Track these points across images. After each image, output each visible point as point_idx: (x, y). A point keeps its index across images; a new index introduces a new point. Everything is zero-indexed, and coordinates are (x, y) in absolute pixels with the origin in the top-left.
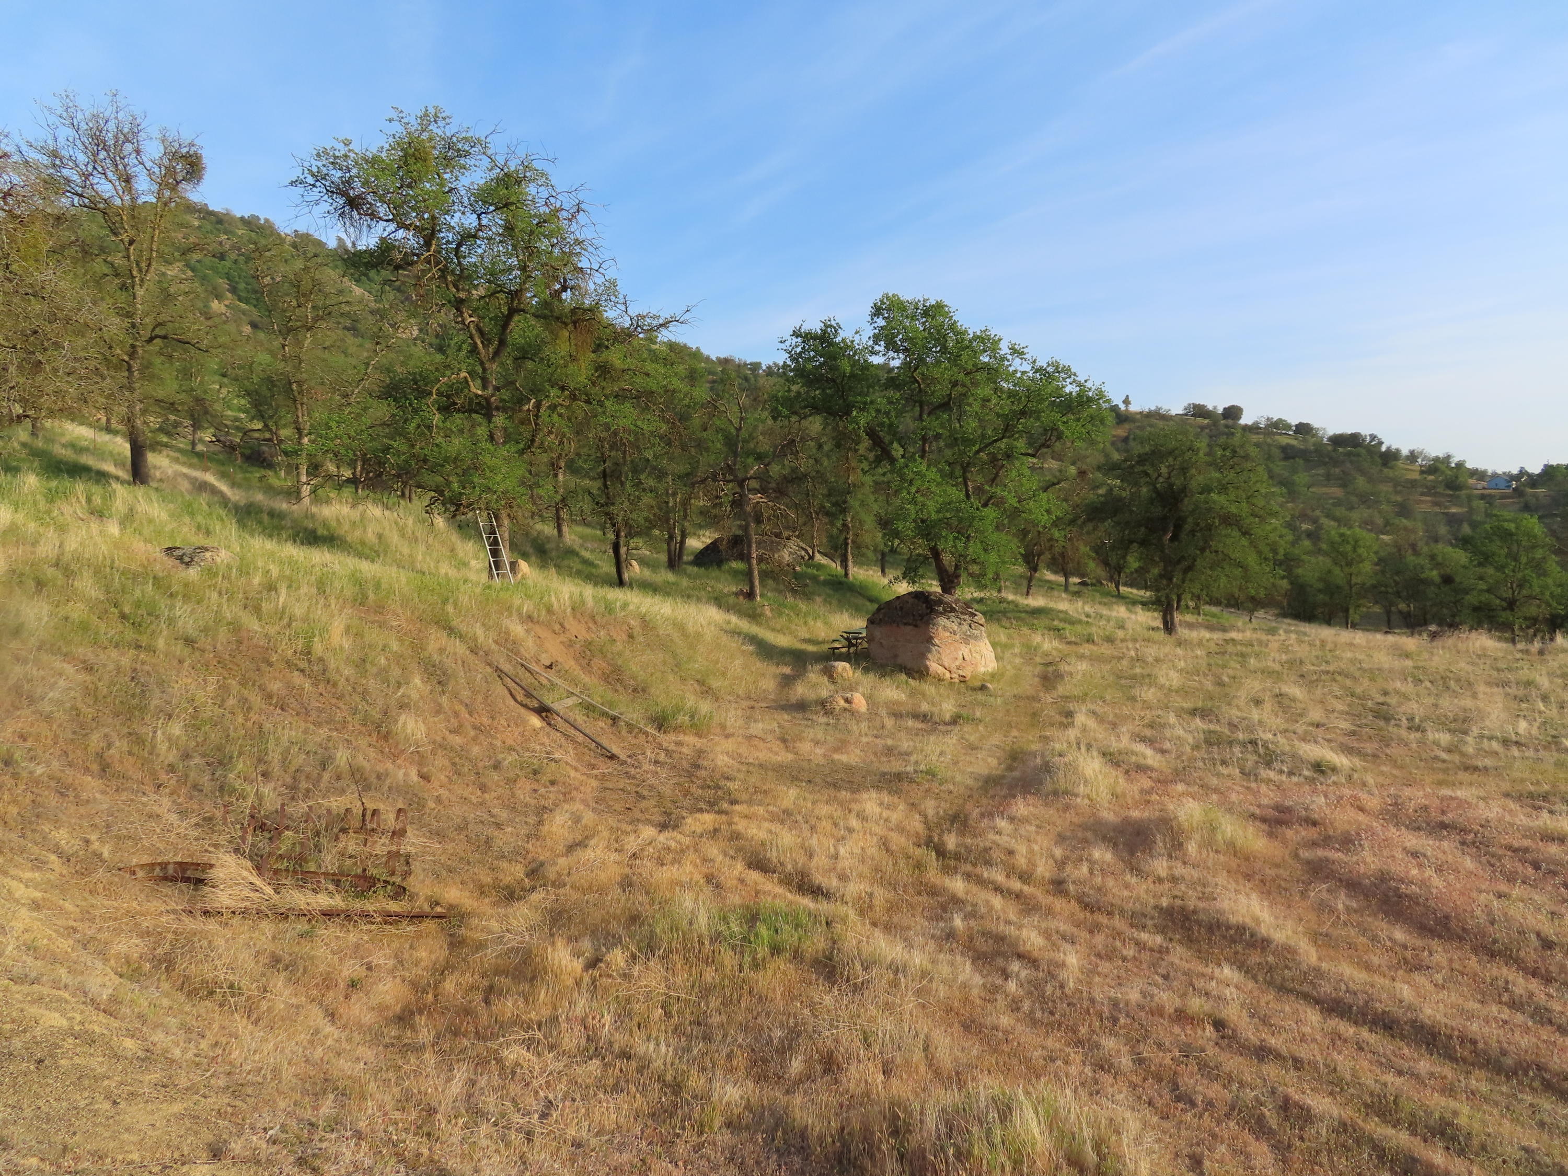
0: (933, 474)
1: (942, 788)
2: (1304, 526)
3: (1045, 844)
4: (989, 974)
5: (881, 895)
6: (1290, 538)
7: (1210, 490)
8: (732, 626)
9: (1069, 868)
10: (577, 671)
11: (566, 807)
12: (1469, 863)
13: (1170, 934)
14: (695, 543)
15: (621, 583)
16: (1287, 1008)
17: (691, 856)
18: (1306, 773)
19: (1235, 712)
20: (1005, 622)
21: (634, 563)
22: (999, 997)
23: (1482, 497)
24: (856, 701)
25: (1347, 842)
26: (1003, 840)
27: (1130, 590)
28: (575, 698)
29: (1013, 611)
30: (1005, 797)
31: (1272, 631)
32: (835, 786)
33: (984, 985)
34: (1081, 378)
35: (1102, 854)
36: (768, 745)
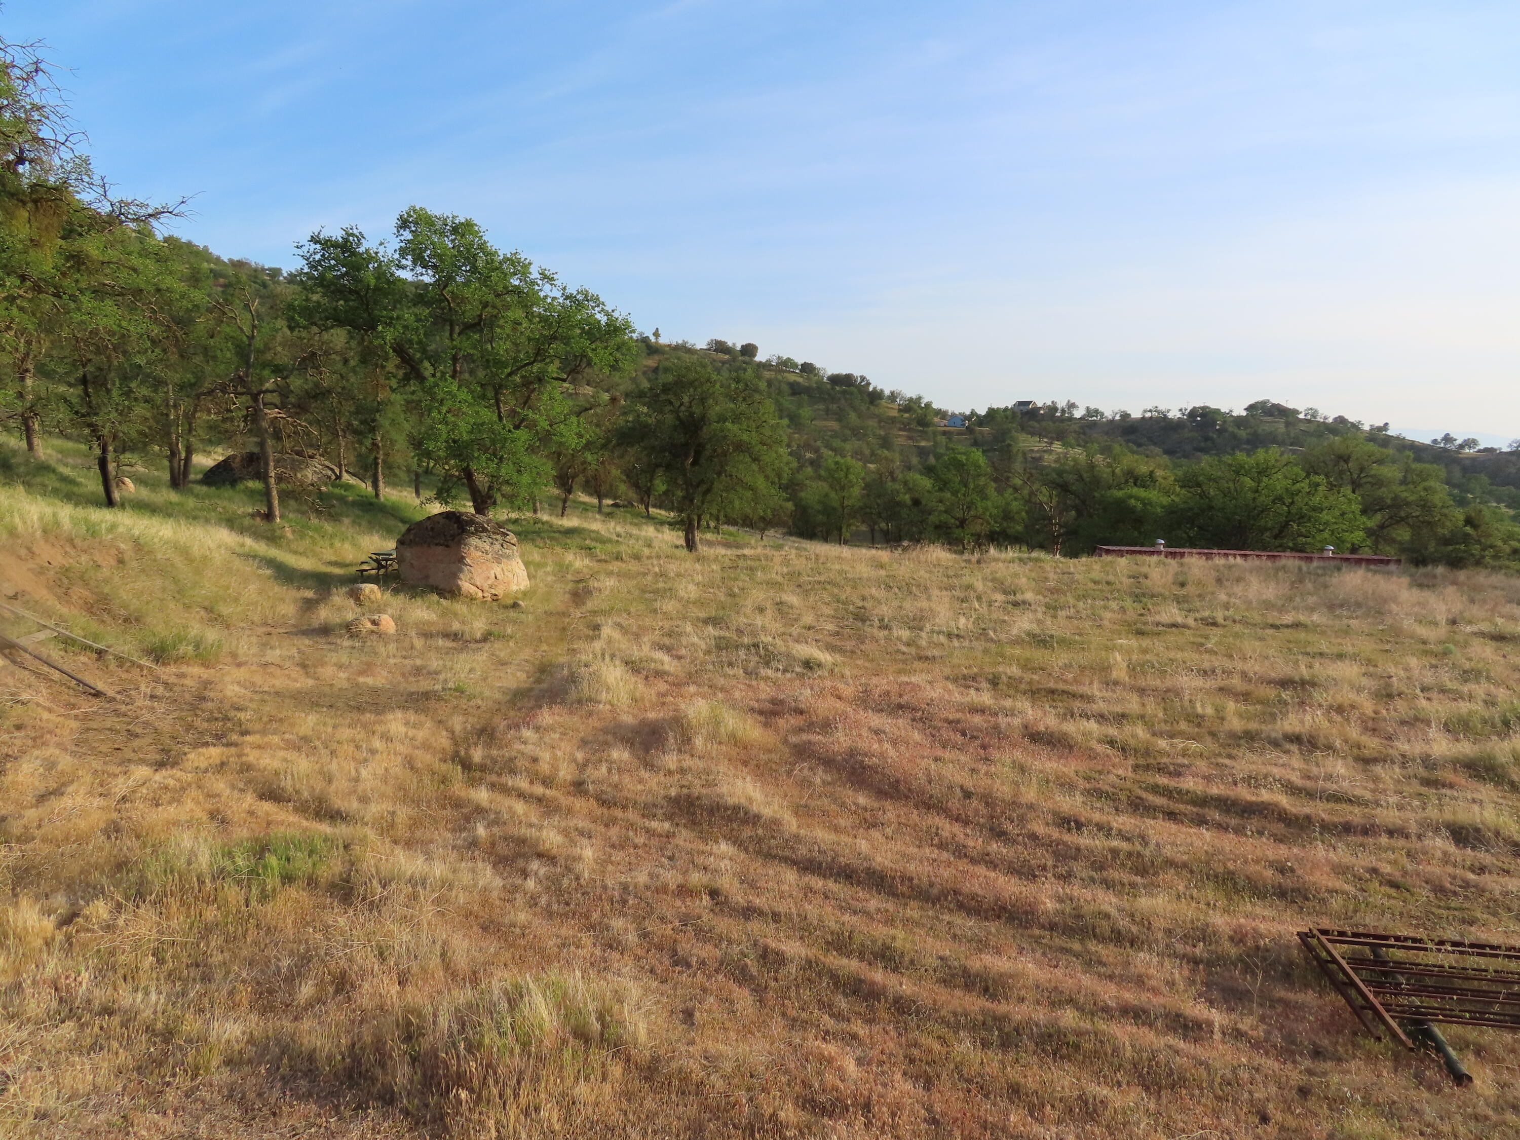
0: (463, 395)
1: (471, 703)
2: (808, 455)
3: (568, 749)
4: (510, 875)
5: (403, 813)
6: (795, 465)
7: (725, 420)
8: (247, 549)
9: (589, 770)
10: (52, 602)
11: (36, 752)
12: (917, 736)
13: (677, 820)
14: (204, 461)
15: (110, 503)
16: (771, 872)
17: (193, 792)
18: (798, 669)
19: (742, 620)
20: (539, 542)
21: (127, 480)
22: (518, 896)
23: (944, 433)
24: (383, 622)
25: (826, 726)
26: (529, 749)
27: (658, 511)
28: (48, 631)
29: (548, 531)
30: (532, 708)
31: (779, 547)
32: (359, 709)
33: (504, 886)
34: (609, 308)
35: (620, 754)
36: (286, 672)
